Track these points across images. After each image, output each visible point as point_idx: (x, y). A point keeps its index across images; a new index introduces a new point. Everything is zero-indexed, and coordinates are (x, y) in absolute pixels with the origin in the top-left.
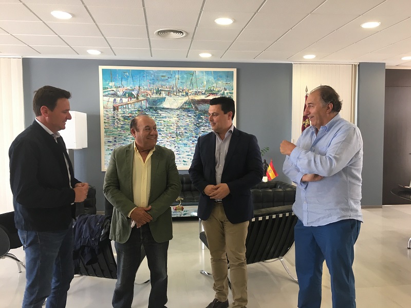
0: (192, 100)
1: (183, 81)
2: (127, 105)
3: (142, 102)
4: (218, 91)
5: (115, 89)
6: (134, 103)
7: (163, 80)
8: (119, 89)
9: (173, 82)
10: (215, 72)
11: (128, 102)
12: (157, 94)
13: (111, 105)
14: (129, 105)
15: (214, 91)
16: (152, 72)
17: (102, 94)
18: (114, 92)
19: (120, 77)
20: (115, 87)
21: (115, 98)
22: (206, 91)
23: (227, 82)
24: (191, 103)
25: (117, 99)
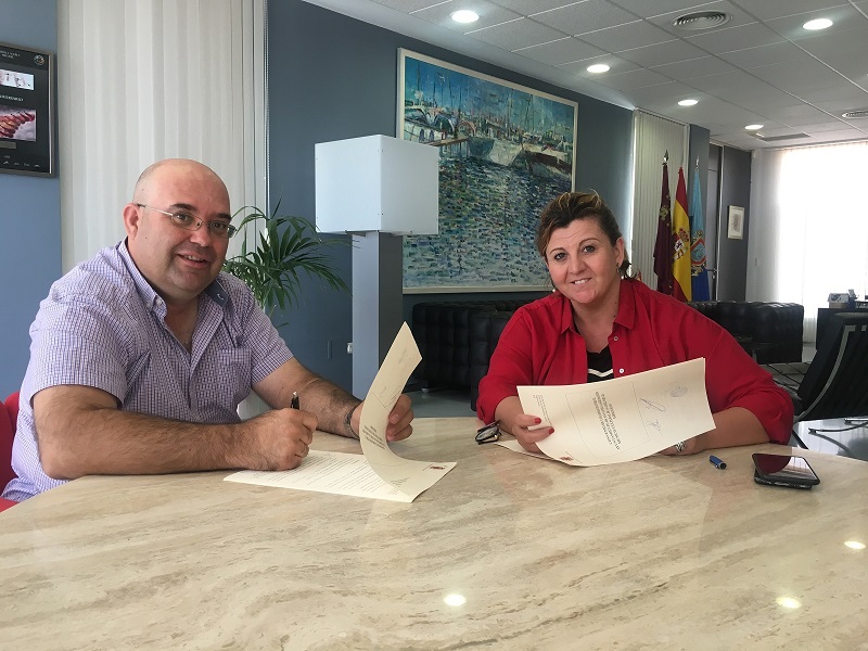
0: (527, 152)
1: (518, 112)
3: (462, 143)
4: (558, 142)
5: (423, 108)
6: (450, 144)
7: (492, 105)
8: (430, 109)
9: (504, 112)
10: (554, 103)
11: (443, 142)
12: (482, 130)
14: (444, 147)
15: (552, 139)
16: (478, 84)
17: (402, 115)
18: (422, 114)
19: (432, 83)
20: (422, 102)
21: (423, 128)
22: (543, 138)
23: (567, 127)
24: (524, 159)
25: (425, 131)
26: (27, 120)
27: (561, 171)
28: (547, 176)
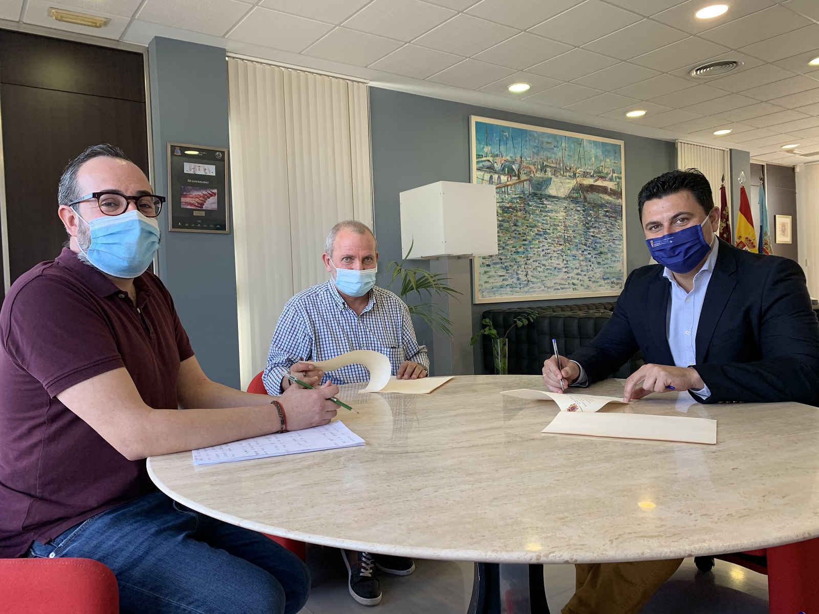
0: (580, 185)
1: (571, 154)
2: (506, 188)
3: (525, 183)
4: (608, 174)
5: (491, 159)
6: (515, 184)
7: (548, 150)
8: (497, 159)
9: (559, 155)
10: (604, 144)
11: (508, 183)
14: (509, 187)
15: (602, 172)
16: (536, 135)
17: (474, 166)
18: (491, 164)
19: (497, 139)
20: (490, 155)
21: (492, 174)
22: (595, 172)
23: (615, 161)
24: (579, 190)
25: (493, 176)
26: (212, 196)
27: (612, 197)
28: (600, 203)
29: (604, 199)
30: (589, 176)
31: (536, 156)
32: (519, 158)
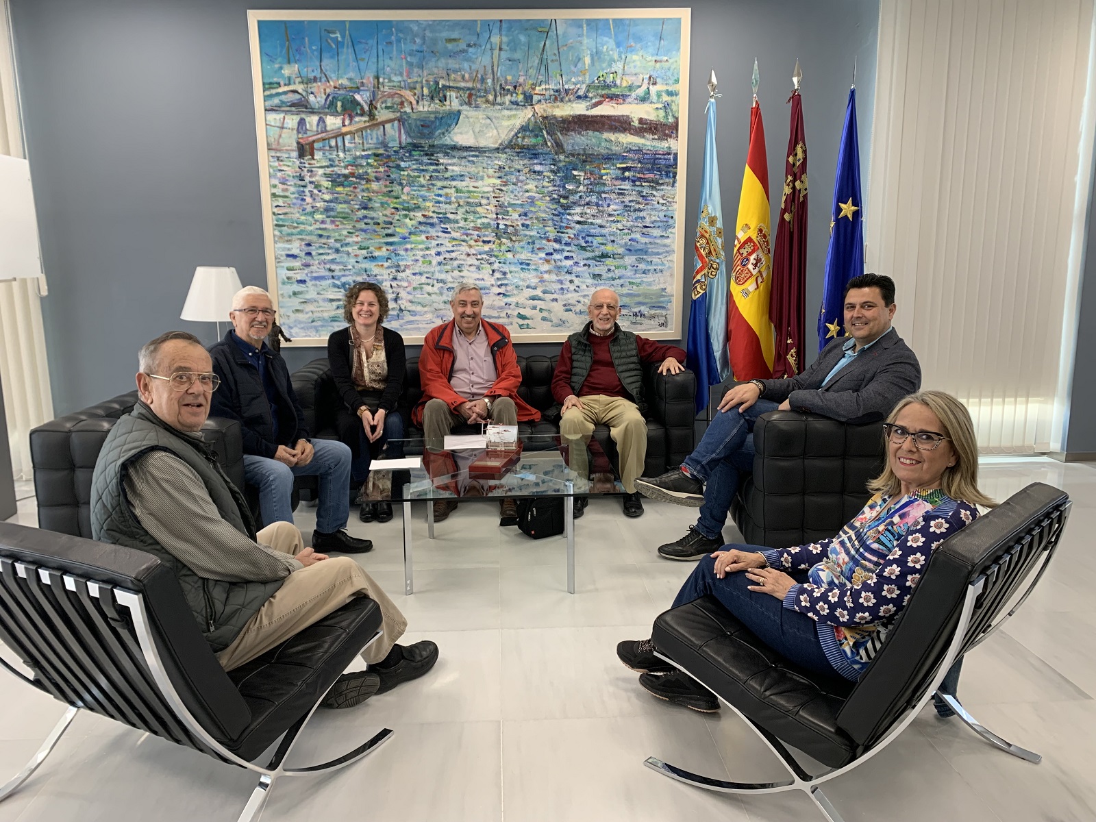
0: (545, 118)
1: (517, 55)
2: (340, 140)
3: (387, 126)
4: (630, 88)
5: (300, 88)
7: (452, 55)
8: (315, 87)
9: (482, 61)
10: (619, 23)
11: (344, 130)
12: (432, 98)
13: (290, 140)
14: (348, 137)
15: (615, 85)
16: (415, 28)
17: (259, 105)
18: (298, 96)
19: (314, 48)
20: (299, 79)
21: (303, 116)
22: (589, 86)
23: (658, 58)
24: (541, 130)
25: (307, 120)
27: (644, 137)
28: (604, 151)
29: (618, 143)
30: (572, 97)
31: (415, 70)
32: (371, 79)
